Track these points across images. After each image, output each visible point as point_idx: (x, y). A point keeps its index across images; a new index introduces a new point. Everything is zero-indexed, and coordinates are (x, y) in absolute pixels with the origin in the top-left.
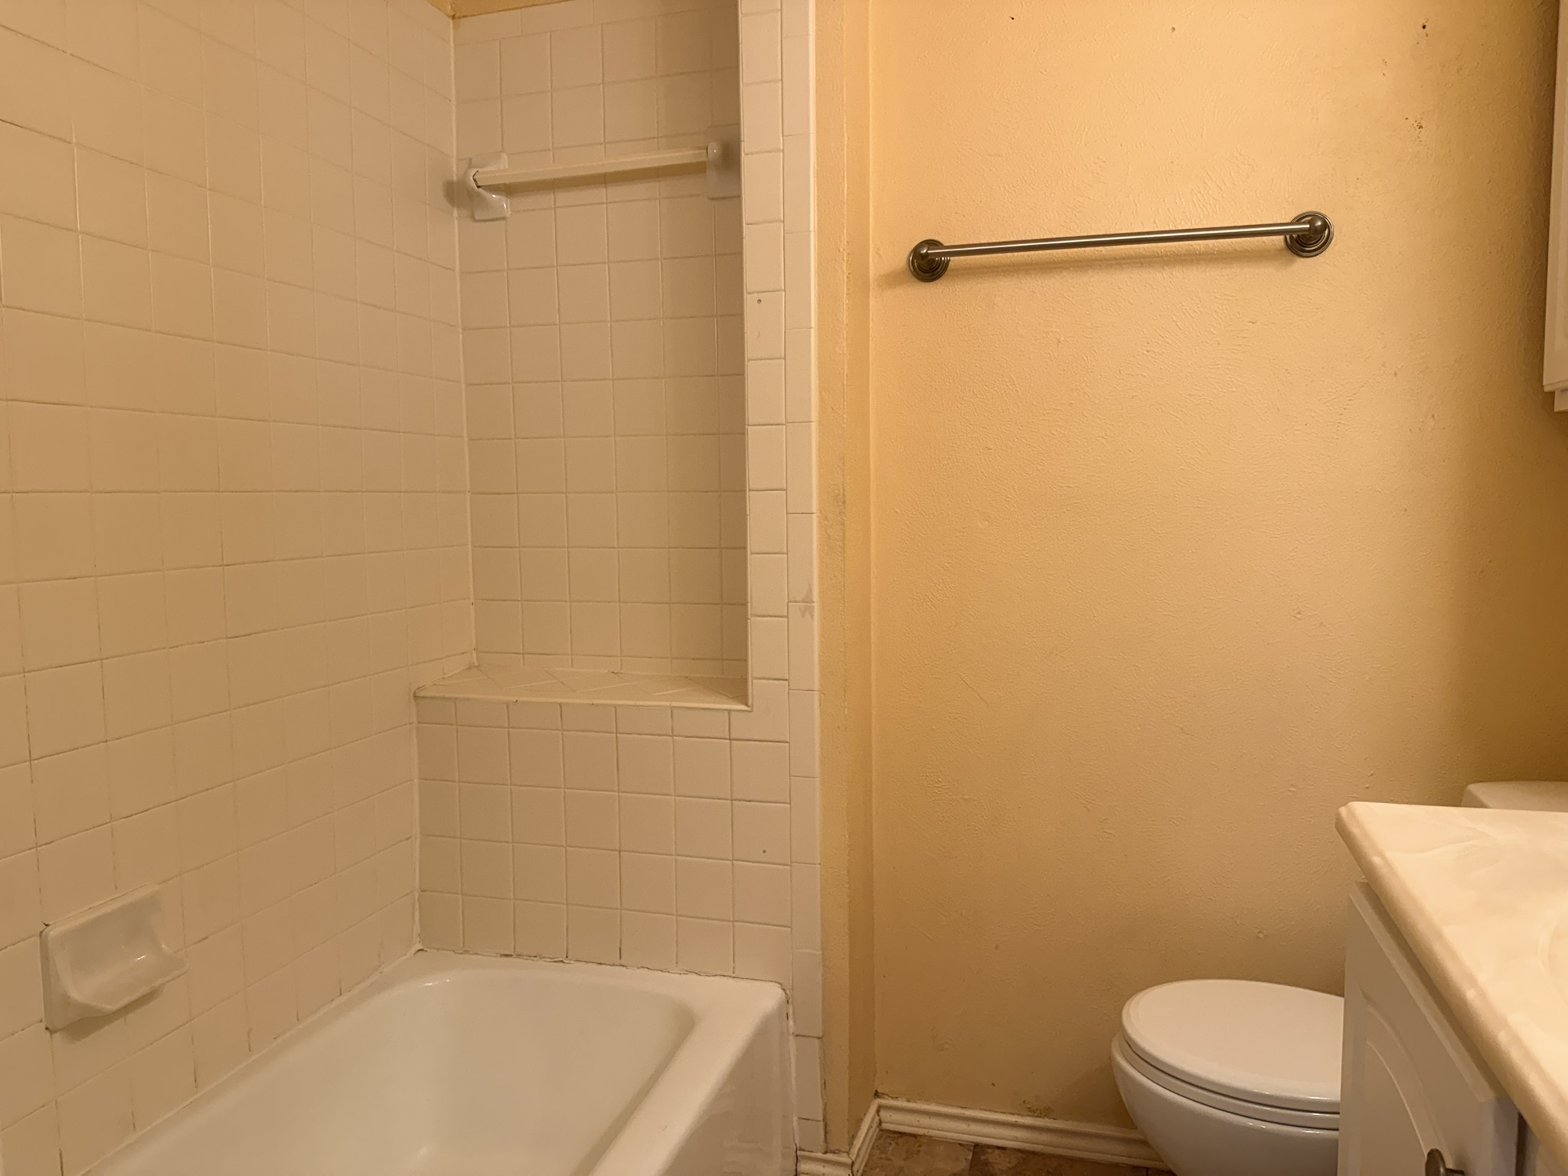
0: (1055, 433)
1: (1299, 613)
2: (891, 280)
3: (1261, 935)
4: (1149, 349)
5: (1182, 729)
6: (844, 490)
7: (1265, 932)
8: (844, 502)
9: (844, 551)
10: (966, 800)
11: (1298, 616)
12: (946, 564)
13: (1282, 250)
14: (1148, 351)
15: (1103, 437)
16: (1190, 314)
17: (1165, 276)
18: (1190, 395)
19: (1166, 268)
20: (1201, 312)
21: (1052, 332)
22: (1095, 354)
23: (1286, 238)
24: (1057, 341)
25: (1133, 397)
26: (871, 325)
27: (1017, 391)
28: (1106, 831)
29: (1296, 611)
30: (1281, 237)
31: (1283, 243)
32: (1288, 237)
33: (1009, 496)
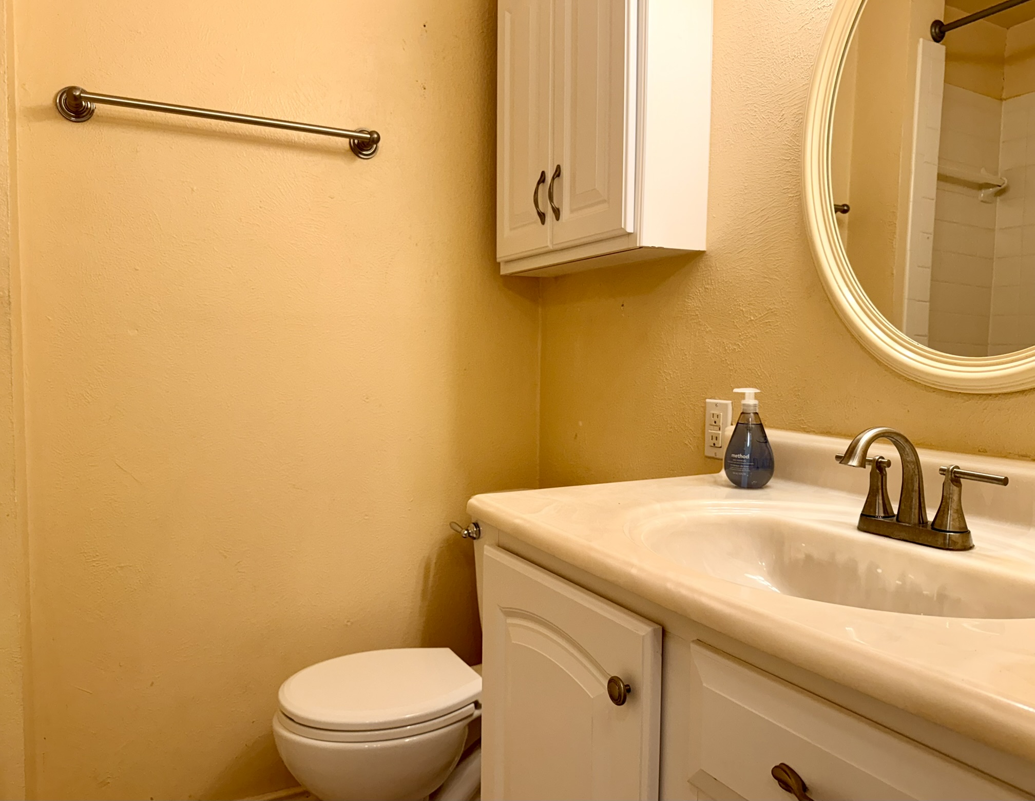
0: (192, 261)
1: (367, 398)
2: (36, 114)
3: (349, 624)
4: (261, 206)
5: (294, 485)
6: (9, 292)
7: (351, 620)
8: (10, 303)
9: (11, 349)
10: (122, 567)
11: (367, 400)
12: (100, 366)
13: (348, 151)
14: (260, 207)
15: (230, 268)
16: (290, 186)
17: (271, 154)
18: (292, 244)
19: (272, 149)
20: (296, 184)
21: (187, 182)
22: (222, 205)
23: (350, 142)
24: (190, 189)
25: (252, 240)
26: (18, 149)
27: (159, 224)
28: (240, 571)
29: (365, 398)
30: (347, 140)
31: (348, 146)
32: (352, 141)
33: (155, 309)
